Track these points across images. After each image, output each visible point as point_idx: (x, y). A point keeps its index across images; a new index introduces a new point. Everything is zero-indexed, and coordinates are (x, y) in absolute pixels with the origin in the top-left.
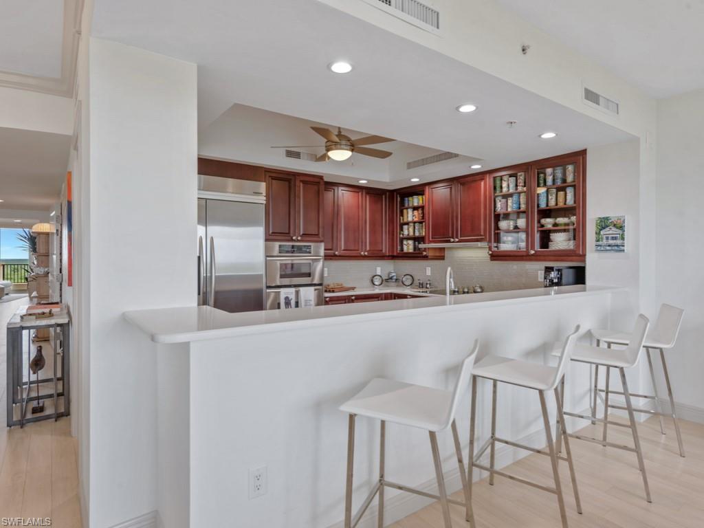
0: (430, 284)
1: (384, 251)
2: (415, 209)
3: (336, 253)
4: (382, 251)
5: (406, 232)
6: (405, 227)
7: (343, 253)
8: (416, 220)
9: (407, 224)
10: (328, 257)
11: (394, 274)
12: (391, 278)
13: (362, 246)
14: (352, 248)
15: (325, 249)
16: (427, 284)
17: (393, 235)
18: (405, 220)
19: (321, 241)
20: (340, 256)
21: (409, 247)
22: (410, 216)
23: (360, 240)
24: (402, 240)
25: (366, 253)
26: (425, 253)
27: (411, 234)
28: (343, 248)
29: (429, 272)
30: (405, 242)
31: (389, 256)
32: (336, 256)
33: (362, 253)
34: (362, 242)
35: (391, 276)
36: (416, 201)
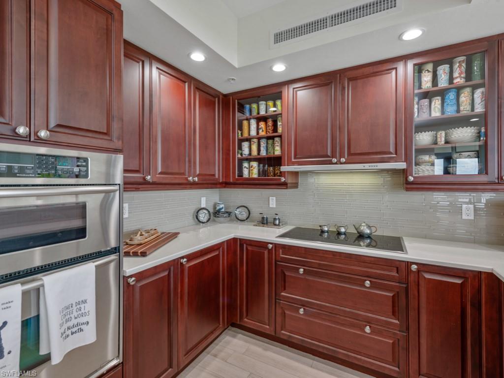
0: (279, 219)
1: (217, 176)
2: (260, 119)
3: (149, 178)
4: (214, 175)
5: (246, 151)
6: (245, 145)
7: (159, 178)
8: (262, 133)
9: (249, 140)
10: (130, 186)
11: (221, 206)
12: (219, 211)
13: (190, 166)
14: (176, 170)
15: (125, 171)
16: (275, 219)
17: (228, 154)
18: (246, 135)
19: (116, 151)
20: (154, 183)
21: (252, 170)
22: (252, 128)
23: (187, 159)
24: (241, 161)
25: (196, 179)
26: (283, 179)
27: (255, 152)
28: (160, 170)
29: (273, 203)
30: (246, 165)
31: (221, 183)
32: (148, 183)
33: (190, 179)
34: (190, 161)
35: (218, 208)
36: (264, 108)
